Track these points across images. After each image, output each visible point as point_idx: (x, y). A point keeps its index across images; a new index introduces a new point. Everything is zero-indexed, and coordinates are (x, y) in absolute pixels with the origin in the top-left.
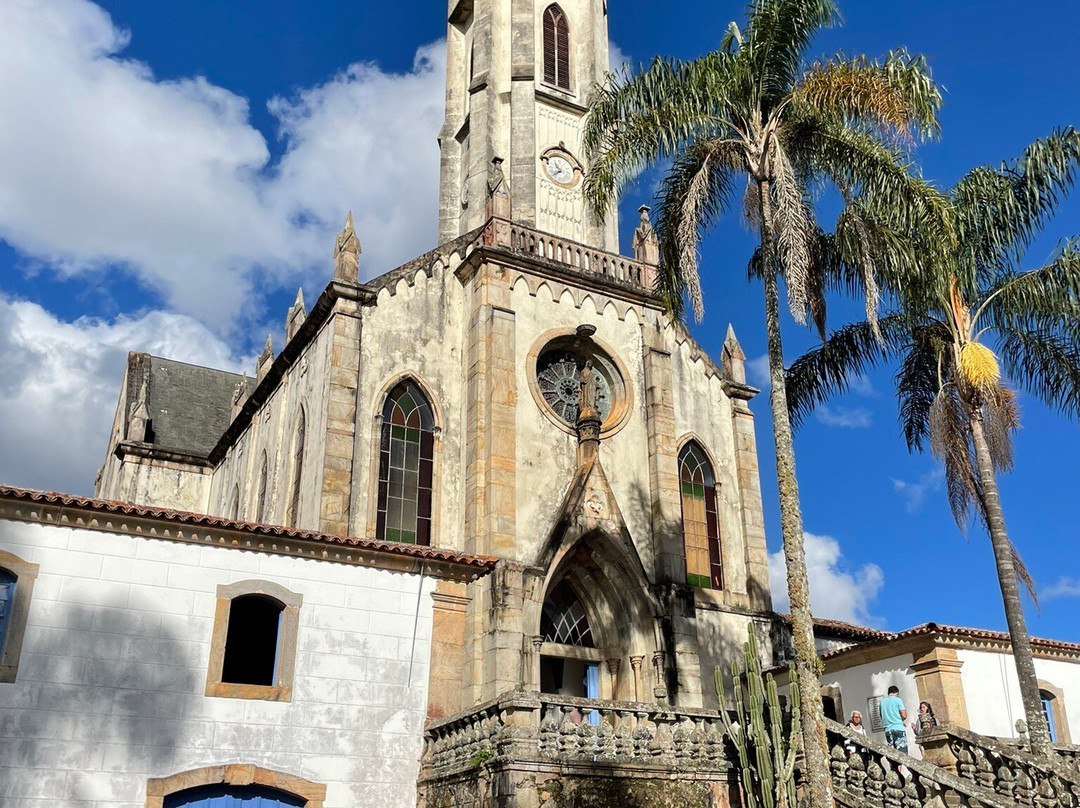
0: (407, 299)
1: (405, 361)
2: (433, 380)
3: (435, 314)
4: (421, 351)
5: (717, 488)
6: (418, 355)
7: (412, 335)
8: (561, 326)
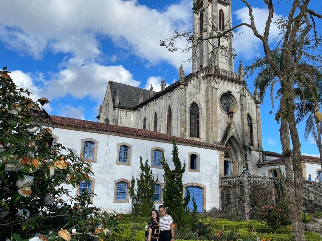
0: (193, 84)
1: (193, 98)
2: (199, 102)
3: (198, 87)
5: (253, 124)
6: (196, 97)
7: (194, 92)
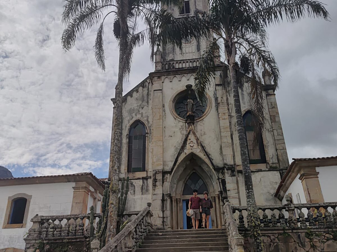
0: (137, 97)
1: (136, 116)
3: (146, 98)
4: (141, 111)
6: (140, 113)
7: (138, 107)
8: (182, 88)
